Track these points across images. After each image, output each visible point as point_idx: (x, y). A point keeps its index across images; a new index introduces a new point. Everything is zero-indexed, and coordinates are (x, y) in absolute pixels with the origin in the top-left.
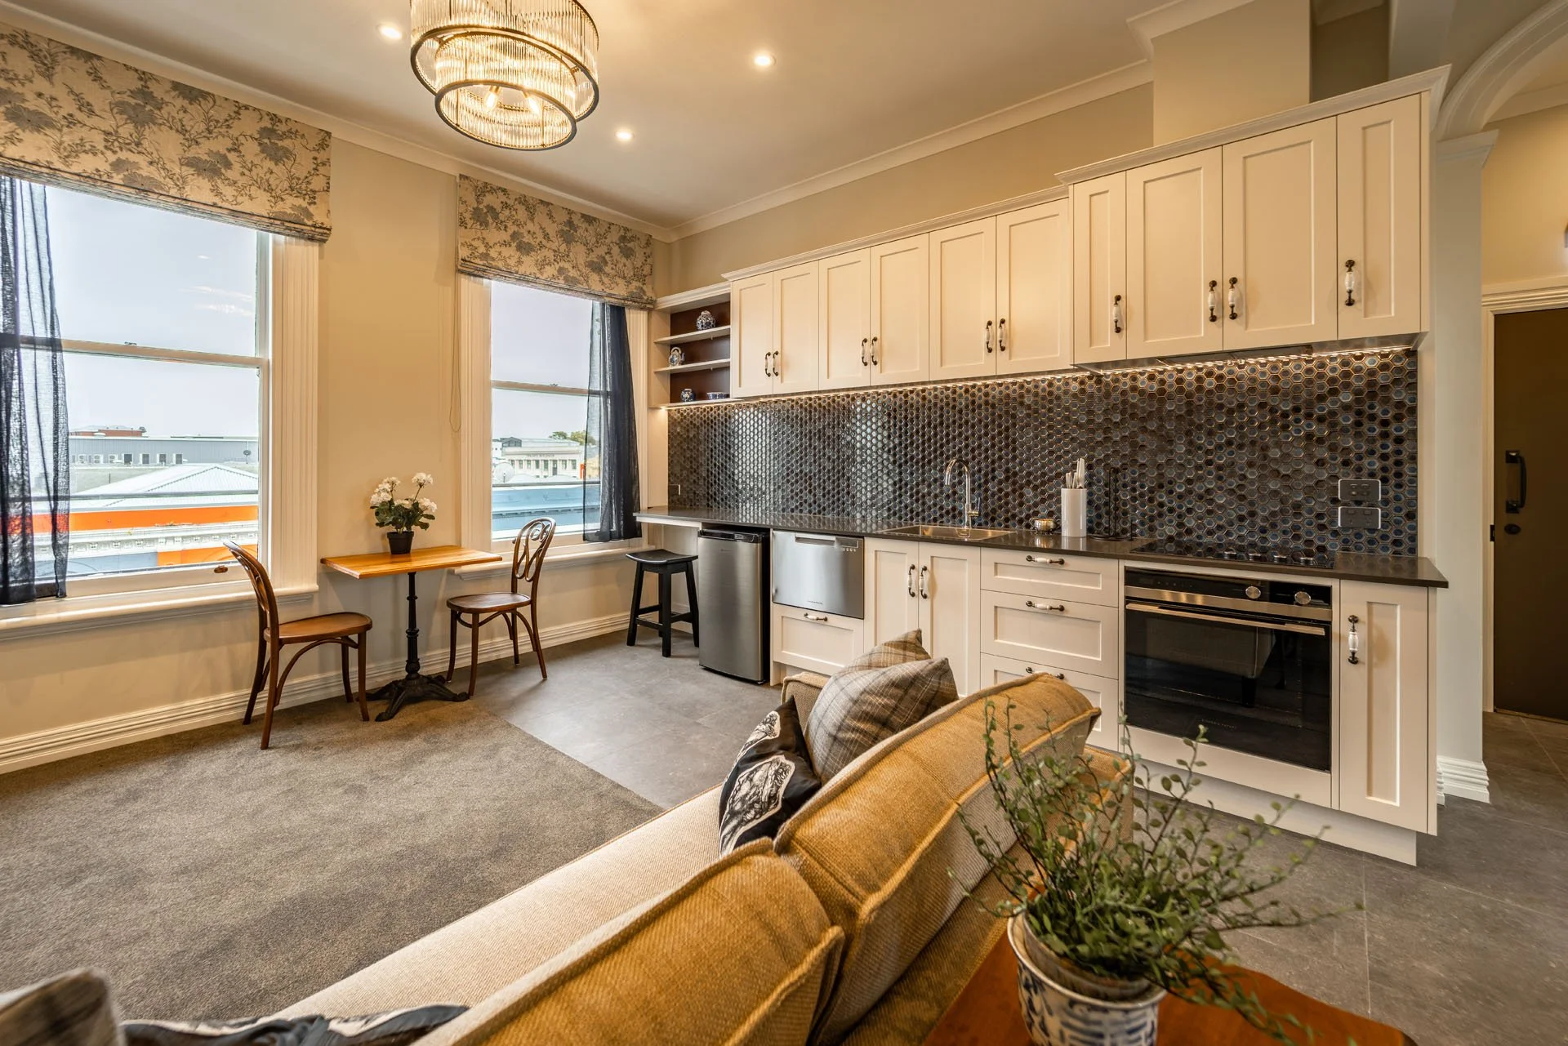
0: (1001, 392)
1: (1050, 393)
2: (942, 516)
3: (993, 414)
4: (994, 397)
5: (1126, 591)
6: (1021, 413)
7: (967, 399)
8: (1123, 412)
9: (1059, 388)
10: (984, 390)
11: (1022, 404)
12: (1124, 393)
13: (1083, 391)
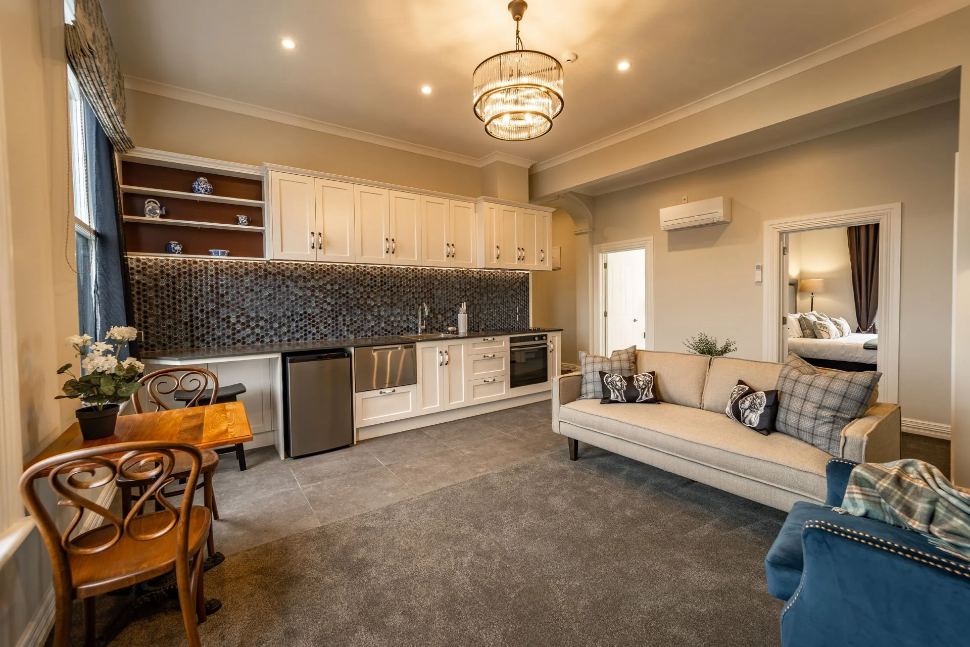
0: (428, 273)
1: (447, 275)
2: (402, 331)
3: (424, 283)
4: (425, 275)
5: (510, 345)
6: (436, 283)
7: (413, 274)
8: (470, 285)
9: (450, 274)
10: (421, 271)
11: (436, 279)
12: (470, 278)
13: (458, 276)
